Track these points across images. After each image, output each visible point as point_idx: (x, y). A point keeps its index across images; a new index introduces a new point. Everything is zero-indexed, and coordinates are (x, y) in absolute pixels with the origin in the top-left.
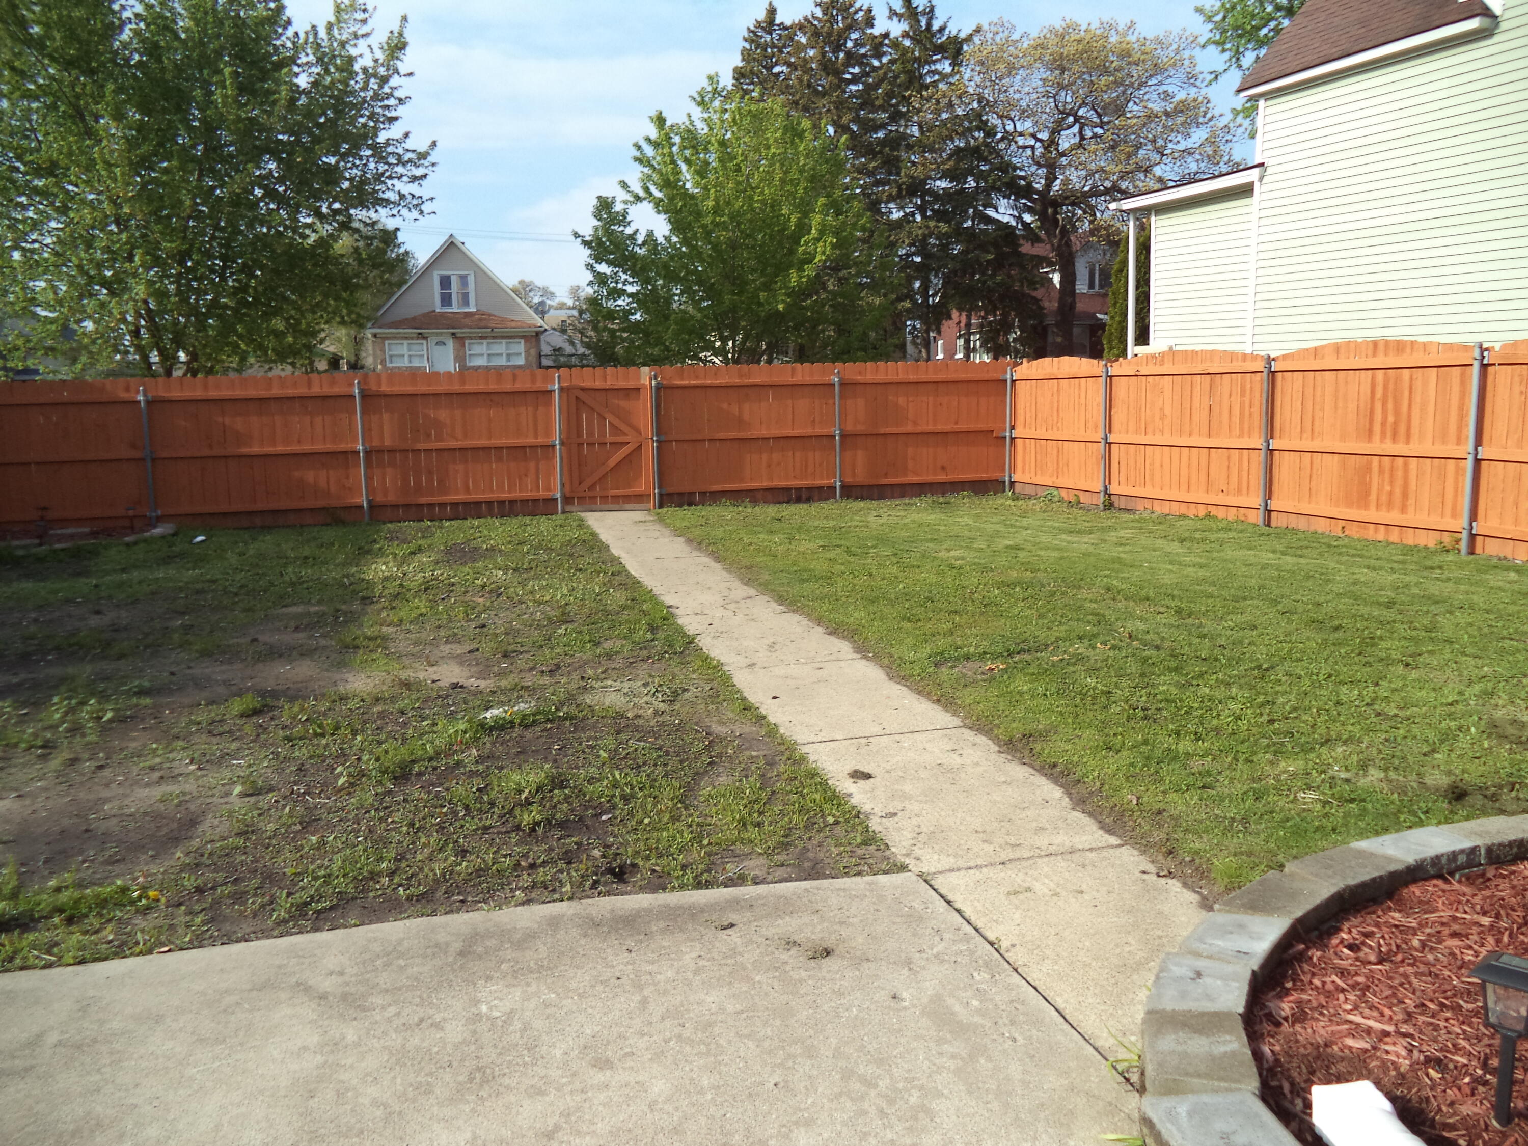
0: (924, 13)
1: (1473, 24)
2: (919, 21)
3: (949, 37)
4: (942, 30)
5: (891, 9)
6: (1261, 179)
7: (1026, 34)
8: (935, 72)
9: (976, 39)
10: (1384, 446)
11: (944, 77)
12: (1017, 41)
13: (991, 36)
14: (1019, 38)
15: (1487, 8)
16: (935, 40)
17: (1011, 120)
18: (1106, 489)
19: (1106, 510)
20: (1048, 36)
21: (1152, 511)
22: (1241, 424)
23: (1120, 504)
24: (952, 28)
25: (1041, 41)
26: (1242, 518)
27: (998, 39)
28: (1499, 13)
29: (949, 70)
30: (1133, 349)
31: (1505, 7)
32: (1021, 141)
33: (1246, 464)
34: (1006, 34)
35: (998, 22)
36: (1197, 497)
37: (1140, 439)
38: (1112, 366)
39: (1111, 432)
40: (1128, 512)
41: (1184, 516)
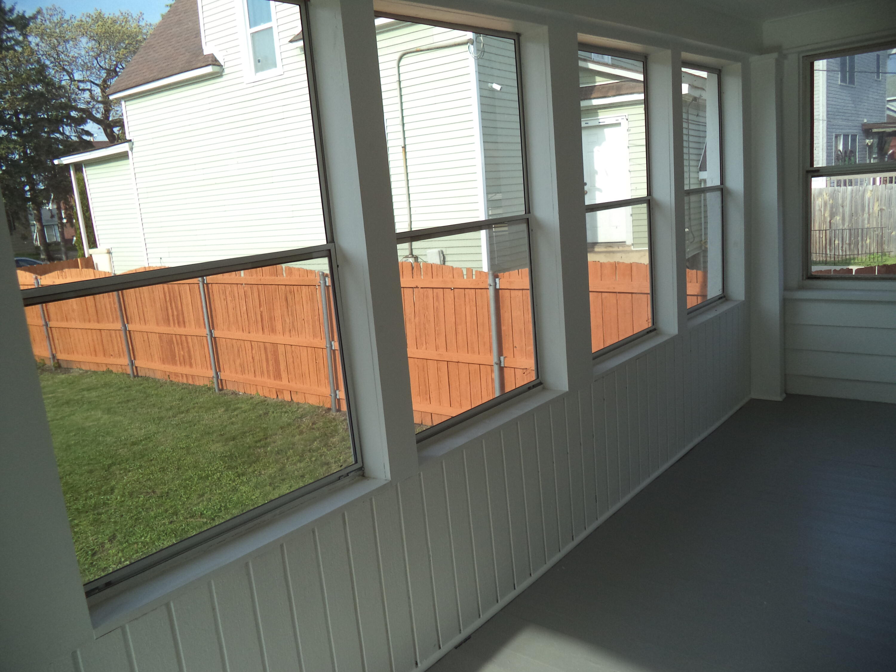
1: (209, 69)
3: (18, 15)
4: (12, 10)
6: (132, 149)
7: (73, 17)
8: (12, 38)
10: (175, 329)
11: (18, 43)
12: (68, 21)
13: (49, 17)
14: (69, 19)
15: (216, 60)
16: (7, 18)
17: (70, 74)
18: (54, 357)
19: (55, 370)
20: (88, 19)
21: (80, 369)
22: (112, 315)
23: (64, 365)
24: (19, 9)
25: (83, 23)
26: (124, 372)
27: (55, 19)
28: (222, 64)
29: (21, 38)
30: (88, 251)
31: (225, 61)
32: (82, 86)
33: (119, 339)
34: (59, 16)
35: (52, 8)
36: (101, 359)
37: (64, 324)
38: (41, 279)
39: (49, 321)
40: (67, 370)
41: (95, 372)
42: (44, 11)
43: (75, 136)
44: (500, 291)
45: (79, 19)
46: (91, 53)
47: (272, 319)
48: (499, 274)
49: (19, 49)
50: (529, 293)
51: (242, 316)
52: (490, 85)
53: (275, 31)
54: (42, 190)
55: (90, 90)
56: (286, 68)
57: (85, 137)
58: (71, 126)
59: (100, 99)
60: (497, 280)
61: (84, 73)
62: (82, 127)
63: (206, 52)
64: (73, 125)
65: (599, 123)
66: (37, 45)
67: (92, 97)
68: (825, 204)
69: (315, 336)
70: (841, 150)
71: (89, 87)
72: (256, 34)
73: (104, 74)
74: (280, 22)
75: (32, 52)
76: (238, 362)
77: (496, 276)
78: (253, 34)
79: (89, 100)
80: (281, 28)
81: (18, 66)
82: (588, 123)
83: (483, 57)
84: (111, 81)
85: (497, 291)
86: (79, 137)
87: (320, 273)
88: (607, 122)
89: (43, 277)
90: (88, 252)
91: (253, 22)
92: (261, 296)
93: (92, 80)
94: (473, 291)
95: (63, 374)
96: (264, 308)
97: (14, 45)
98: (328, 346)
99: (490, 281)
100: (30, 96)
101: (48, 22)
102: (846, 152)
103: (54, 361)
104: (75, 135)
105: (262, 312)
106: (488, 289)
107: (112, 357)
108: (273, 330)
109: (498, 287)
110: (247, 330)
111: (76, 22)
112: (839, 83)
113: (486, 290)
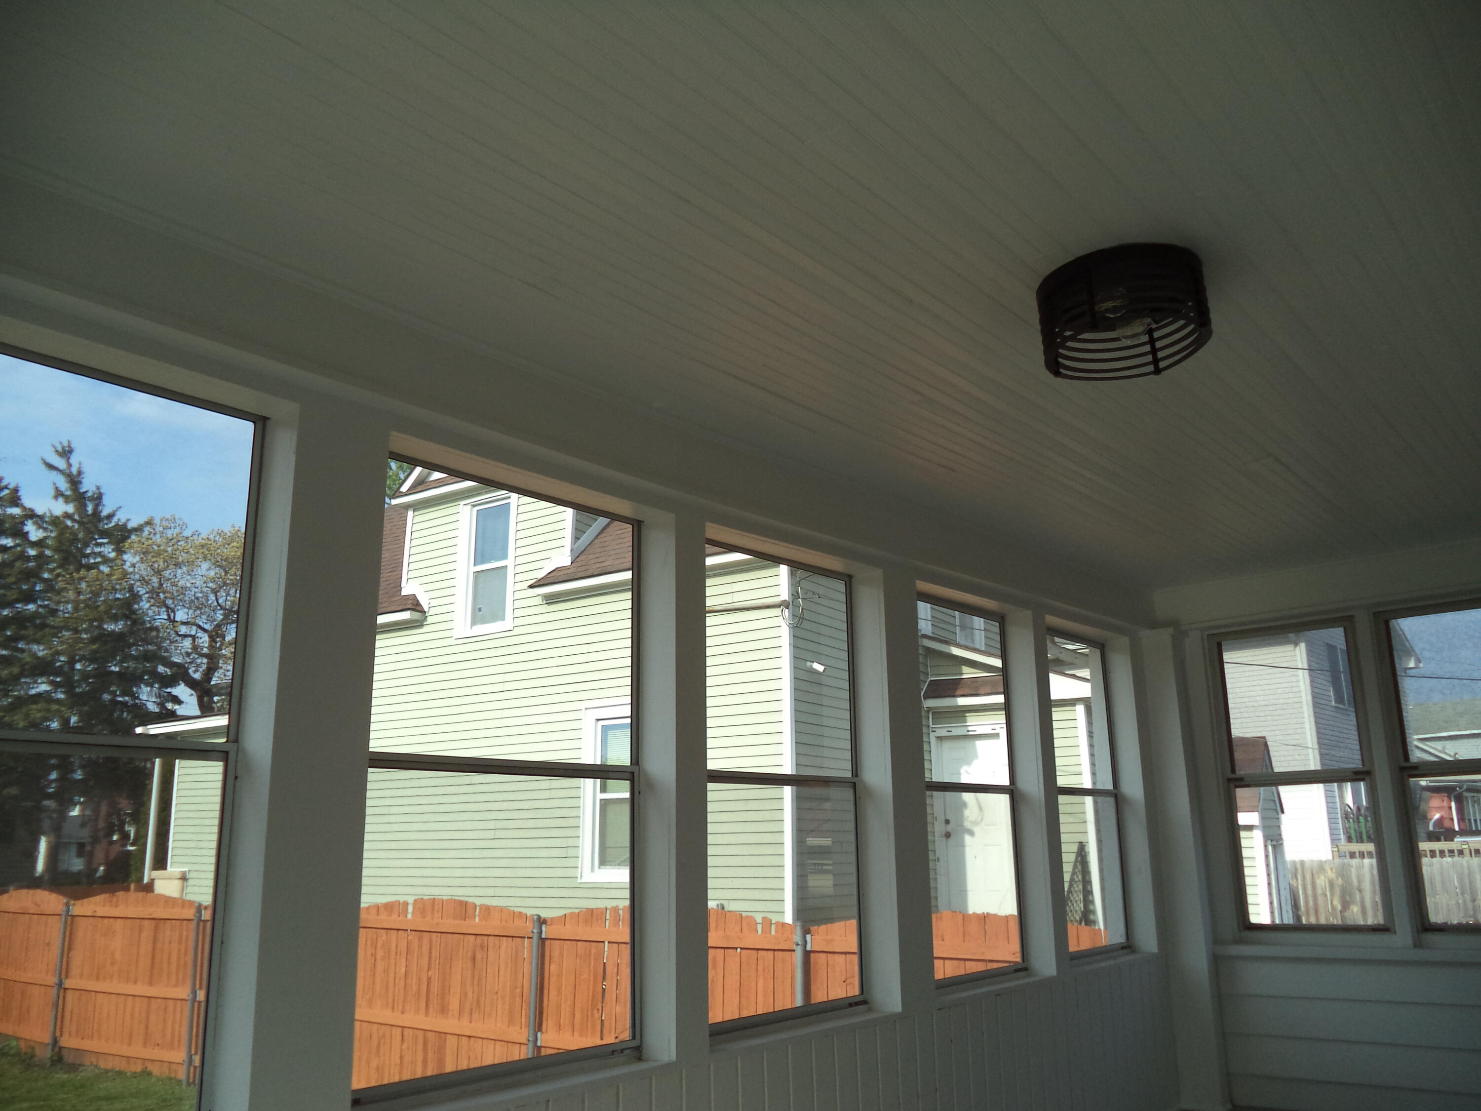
0: (92, 499)
2: (85, 506)
3: (117, 525)
4: (110, 517)
5: (57, 488)
7: (196, 533)
8: (99, 554)
9: (147, 529)
11: (106, 561)
12: (187, 538)
13: (161, 529)
14: (190, 535)
15: (418, 604)
16: (100, 525)
17: (170, 610)
18: (55, 1041)
19: (52, 1065)
20: (217, 538)
21: (96, 1066)
22: (177, 973)
23: (69, 1058)
24: (121, 517)
25: (210, 542)
26: (173, 1075)
27: (170, 533)
28: (426, 609)
29: (112, 555)
30: (148, 874)
31: (431, 605)
32: (183, 630)
33: (178, 1016)
34: (177, 530)
35: (170, 519)
36: (137, 1050)
37: (92, 985)
38: (74, 905)
39: (67, 977)
40: (74, 1068)
41: (120, 1073)
42: (157, 521)
43: (154, 702)
44: (812, 955)
45: (205, 537)
46: (211, 585)
47: (444, 991)
48: (811, 928)
49: (105, 569)
50: (855, 959)
51: (397, 983)
52: (809, 664)
53: (510, 572)
54: (79, 780)
55: (194, 638)
56: (518, 622)
57: (169, 706)
58: (152, 686)
59: (205, 651)
60: (808, 937)
61: (191, 612)
62: (169, 690)
63: (404, 592)
64: (157, 685)
65: (968, 731)
66: (133, 566)
67: (195, 648)
68: (1332, 884)
69: (511, 1022)
70: (1351, 805)
71: (193, 633)
72: (482, 574)
73: (219, 616)
74: (520, 560)
75: (125, 574)
76: (374, 1064)
77: (806, 931)
78: (476, 573)
79: (190, 651)
80: (519, 569)
81: (96, 594)
82: (951, 731)
83: (801, 626)
84: (228, 628)
85: (807, 954)
86: (162, 705)
87: (535, 917)
88: (980, 730)
89: (79, 903)
90: (150, 875)
91: (480, 556)
92: (434, 951)
93: (201, 623)
94: (771, 953)
95: (65, 1073)
96: (434, 974)
97: (99, 563)
98: (531, 1039)
99: (798, 938)
100: (103, 637)
101: (158, 536)
102: (1359, 809)
103: (53, 1050)
104: (156, 700)
105: (429, 979)
106: (794, 950)
107: (156, 1048)
108: (443, 1010)
109: (809, 948)
110: (400, 1007)
111: (200, 540)
112: (1333, 703)
113: (789, 953)
